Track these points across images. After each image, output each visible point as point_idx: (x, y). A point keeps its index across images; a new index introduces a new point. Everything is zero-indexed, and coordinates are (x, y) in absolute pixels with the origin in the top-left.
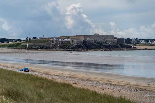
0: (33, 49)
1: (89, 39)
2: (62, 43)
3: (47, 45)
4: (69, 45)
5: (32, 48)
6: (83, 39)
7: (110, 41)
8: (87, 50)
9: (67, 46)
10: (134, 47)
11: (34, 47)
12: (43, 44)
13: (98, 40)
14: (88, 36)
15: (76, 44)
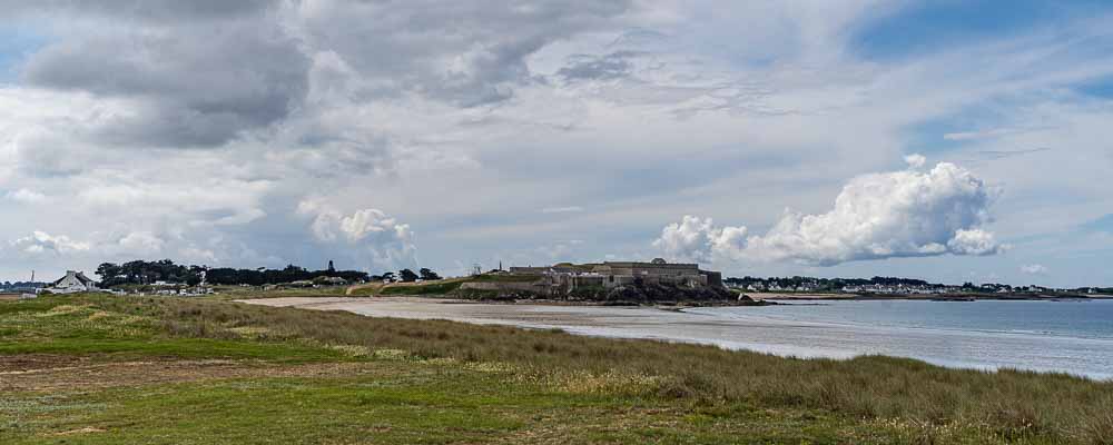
0: (501, 299)
1: (646, 273)
2: (580, 284)
3: (538, 290)
4: (599, 289)
5: (498, 296)
6: (629, 274)
7: (695, 280)
8: (650, 305)
9: (594, 292)
10: (745, 298)
11: (503, 296)
12: (526, 286)
13: (666, 275)
14: (642, 266)
15: (622, 288)
